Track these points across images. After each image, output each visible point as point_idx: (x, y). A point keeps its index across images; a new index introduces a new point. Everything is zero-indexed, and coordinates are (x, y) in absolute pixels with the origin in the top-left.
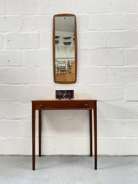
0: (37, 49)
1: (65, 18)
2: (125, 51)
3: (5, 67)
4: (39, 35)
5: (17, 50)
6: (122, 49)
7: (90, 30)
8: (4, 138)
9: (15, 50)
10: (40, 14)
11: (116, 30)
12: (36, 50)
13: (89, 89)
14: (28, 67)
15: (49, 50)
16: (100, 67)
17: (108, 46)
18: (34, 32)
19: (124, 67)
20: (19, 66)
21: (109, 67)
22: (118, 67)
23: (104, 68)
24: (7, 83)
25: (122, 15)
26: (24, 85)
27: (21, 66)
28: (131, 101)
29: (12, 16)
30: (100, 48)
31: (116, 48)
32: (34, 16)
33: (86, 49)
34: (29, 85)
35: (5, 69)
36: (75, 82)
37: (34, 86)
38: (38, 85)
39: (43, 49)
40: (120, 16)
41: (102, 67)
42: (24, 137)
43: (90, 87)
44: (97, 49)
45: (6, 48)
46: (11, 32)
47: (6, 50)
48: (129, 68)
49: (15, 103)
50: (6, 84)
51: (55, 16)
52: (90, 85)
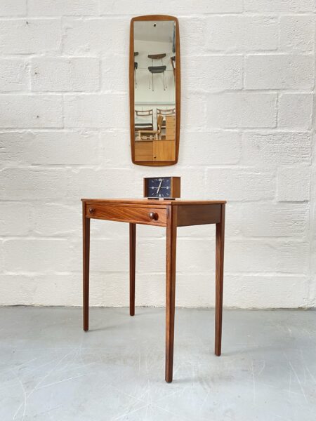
0: (97, 91)
1: (155, 25)
2: (280, 97)
3: (30, 130)
4: (100, 63)
5: (54, 94)
6: (275, 93)
7: (209, 51)
8: (33, 274)
9: (51, 94)
10: (101, 16)
11: (264, 51)
12: (94, 93)
13: (203, 177)
14: (78, 129)
15: (120, 95)
16: (227, 130)
17: (245, 87)
18: (89, 55)
19: (279, 131)
20: (59, 129)
21: (246, 131)
22: (263, 132)
23: (236, 133)
24: (36, 163)
25: (276, 18)
26: (70, 167)
27: (63, 128)
28: (289, 202)
29: (41, 18)
30: (228, 91)
31: (261, 90)
32: (90, 19)
33: (198, 93)
34: (81, 168)
35: (30, 134)
36: (174, 163)
37: (91, 170)
38: (99, 168)
39: (110, 91)
40: (271, 21)
41: (231, 130)
42: (72, 271)
43: (206, 173)
44: (223, 92)
45: (30, 89)
46: (42, 55)
47: (31, 94)
48: (287, 134)
49: (53, 204)
50: (33, 165)
51: (134, 20)
52: (206, 170)
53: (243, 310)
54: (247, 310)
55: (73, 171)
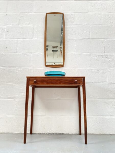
0: (31, 38)
1: (55, 16)
2: (105, 41)
3: (2, 53)
4: (33, 28)
5: (14, 39)
6: (103, 40)
9: (13, 39)
10: (35, 13)
11: (96, 25)
12: (30, 39)
14: (23, 53)
15: (41, 40)
16: (84, 54)
17: (91, 37)
18: (29, 26)
19: (105, 54)
20: (15, 52)
21: (92, 54)
22: (100, 54)
23: (88, 55)
24: (3, 66)
25: (101, 14)
26: (18, 68)
27: (16, 52)
29: (11, 13)
30: (84, 39)
31: (99, 39)
32: (30, 13)
33: (72, 39)
34: (23, 68)
35: (3, 54)
36: (62, 66)
37: (27, 69)
38: (30, 68)
39: (36, 39)
40: (99, 15)
41: (86, 54)
42: (15, 115)
43: (76, 71)
44: (82, 39)
45: (5, 37)
46: (11, 25)
47: (5, 39)
48: (109, 55)
49: (9, 83)
50: (2, 67)
51: (47, 14)
52: (76, 69)
53: (96, 135)
54: (98, 135)
55: (19, 69)
